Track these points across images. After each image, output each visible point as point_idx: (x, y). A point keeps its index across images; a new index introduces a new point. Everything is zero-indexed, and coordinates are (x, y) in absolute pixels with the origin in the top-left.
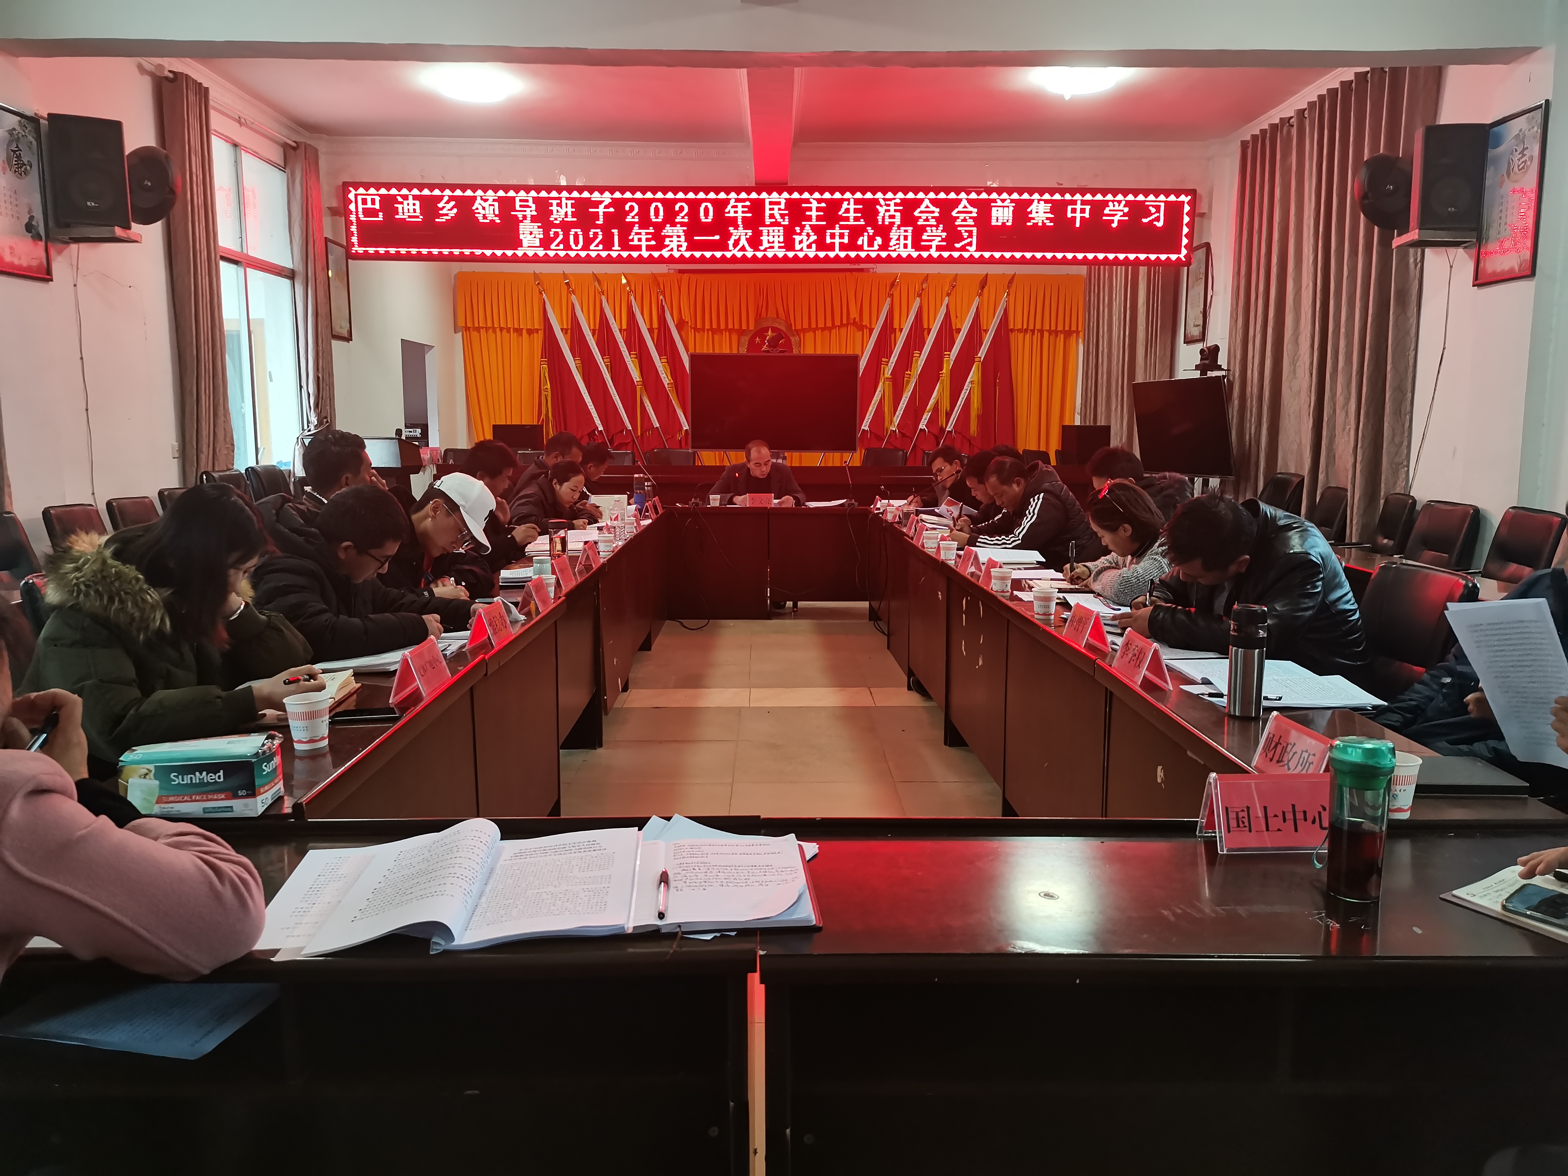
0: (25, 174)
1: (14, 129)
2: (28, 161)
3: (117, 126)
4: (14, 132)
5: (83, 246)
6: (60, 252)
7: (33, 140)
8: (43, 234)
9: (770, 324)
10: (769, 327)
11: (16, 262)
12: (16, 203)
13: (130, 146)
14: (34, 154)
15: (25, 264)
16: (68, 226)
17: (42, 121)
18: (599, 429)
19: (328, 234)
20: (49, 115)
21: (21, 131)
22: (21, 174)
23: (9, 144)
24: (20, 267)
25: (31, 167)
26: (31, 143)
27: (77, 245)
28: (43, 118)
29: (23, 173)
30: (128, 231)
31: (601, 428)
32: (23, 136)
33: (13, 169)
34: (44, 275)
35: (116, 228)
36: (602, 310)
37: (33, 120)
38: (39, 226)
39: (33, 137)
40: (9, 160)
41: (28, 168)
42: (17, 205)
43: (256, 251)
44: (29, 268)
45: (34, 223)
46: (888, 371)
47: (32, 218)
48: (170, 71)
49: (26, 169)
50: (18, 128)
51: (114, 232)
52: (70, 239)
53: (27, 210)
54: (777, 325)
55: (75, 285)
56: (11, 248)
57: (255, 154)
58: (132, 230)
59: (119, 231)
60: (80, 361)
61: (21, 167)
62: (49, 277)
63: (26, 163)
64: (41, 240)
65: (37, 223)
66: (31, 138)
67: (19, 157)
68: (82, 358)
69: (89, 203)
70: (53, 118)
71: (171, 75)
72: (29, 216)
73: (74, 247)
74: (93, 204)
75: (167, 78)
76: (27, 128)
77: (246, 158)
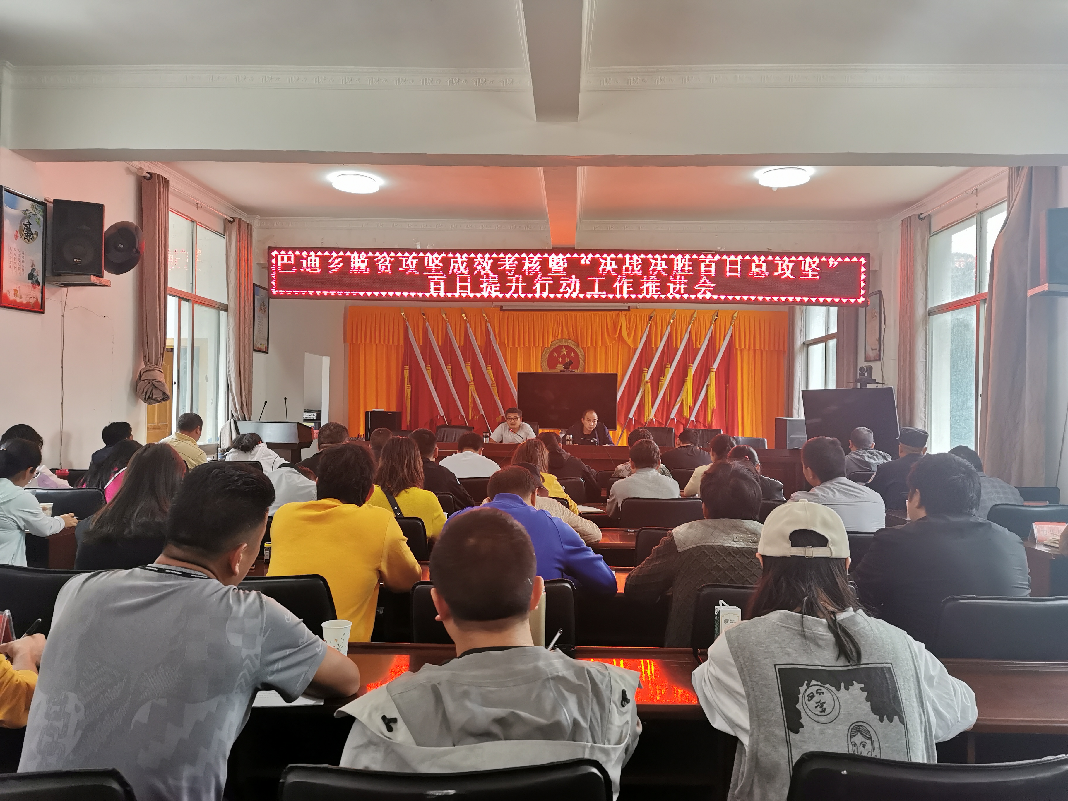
0: (32, 240)
1: (27, 210)
2: (35, 232)
3: (100, 208)
4: (27, 212)
5: (71, 289)
6: (53, 294)
7: (41, 217)
8: (40, 280)
9: (563, 343)
10: (563, 346)
11: (18, 300)
12: (23, 259)
13: (109, 222)
14: (40, 227)
15: (25, 302)
16: (59, 275)
17: (49, 204)
18: (441, 415)
19: (255, 281)
20: (54, 200)
21: (32, 212)
22: (29, 241)
23: (24, 219)
24: (21, 303)
25: (37, 235)
26: (39, 219)
27: (67, 289)
28: (50, 202)
29: (30, 240)
30: (101, 279)
31: (442, 414)
32: (33, 214)
33: (23, 237)
34: (39, 308)
35: (92, 277)
36: (447, 332)
37: (43, 204)
38: (38, 275)
39: (41, 215)
40: (21, 231)
41: (35, 236)
42: (23, 261)
43: (201, 292)
44: (28, 304)
45: (35, 273)
46: (647, 376)
47: (33, 270)
48: (148, 173)
49: (33, 237)
50: (31, 209)
51: (90, 279)
52: (62, 284)
53: (31, 264)
54: (569, 344)
55: (63, 316)
56: (15, 290)
57: (207, 228)
58: (104, 278)
59: (93, 279)
60: (61, 368)
61: (30, 236)
62: (41, 310)
63: (33, 232)
64: (39, 284)
65: (37, 273)
66: (39, 216)
67: (29, 229)
68: (62, 367)
69: (75, 260)
70: (56, 202)
71: (148, 175)
72: (31, 268)
73: (65, 289)
74: (78, 260)
75: (144, 177)
76: (37, 209)
77: (200, 231)
